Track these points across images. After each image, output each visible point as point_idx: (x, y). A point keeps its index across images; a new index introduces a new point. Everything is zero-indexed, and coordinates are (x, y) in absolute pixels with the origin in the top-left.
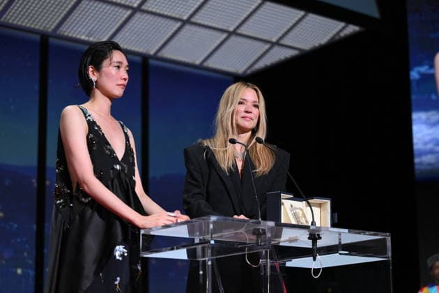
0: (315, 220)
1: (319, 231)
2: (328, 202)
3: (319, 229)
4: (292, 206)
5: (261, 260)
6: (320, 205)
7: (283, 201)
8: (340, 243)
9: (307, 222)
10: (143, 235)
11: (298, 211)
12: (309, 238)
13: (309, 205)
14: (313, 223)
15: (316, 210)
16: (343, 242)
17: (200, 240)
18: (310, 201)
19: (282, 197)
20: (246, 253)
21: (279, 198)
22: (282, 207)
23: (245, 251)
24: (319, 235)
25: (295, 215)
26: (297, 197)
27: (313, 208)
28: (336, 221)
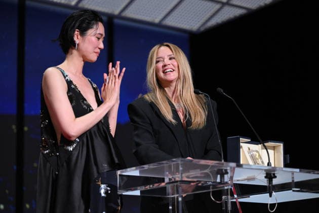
0: (271, 161)
1: (274, 171)
2: (281, 145)
3: (274, 169)
4: (249, 149)
5: (224, 197)
6: (274, 148)
7: (241, 144)
8: (293, 181)
9: (263, 162)
10: (120, 175)
11: (255, 153)
12: (266, 177)
13: (266, 148)
14: (269, 164)
15: (271, 152)
16: (296, 180)
17: (170, 179)
18: (266, 144)
19: (241, 141)
20: (211, 190)
21: (239, 142)
22: (241, 150)
23: (209, 189)
24: (274, 174)
25: (252, 157)
26: (254, 141)
27: (269, 150)
28: (289, 162)
